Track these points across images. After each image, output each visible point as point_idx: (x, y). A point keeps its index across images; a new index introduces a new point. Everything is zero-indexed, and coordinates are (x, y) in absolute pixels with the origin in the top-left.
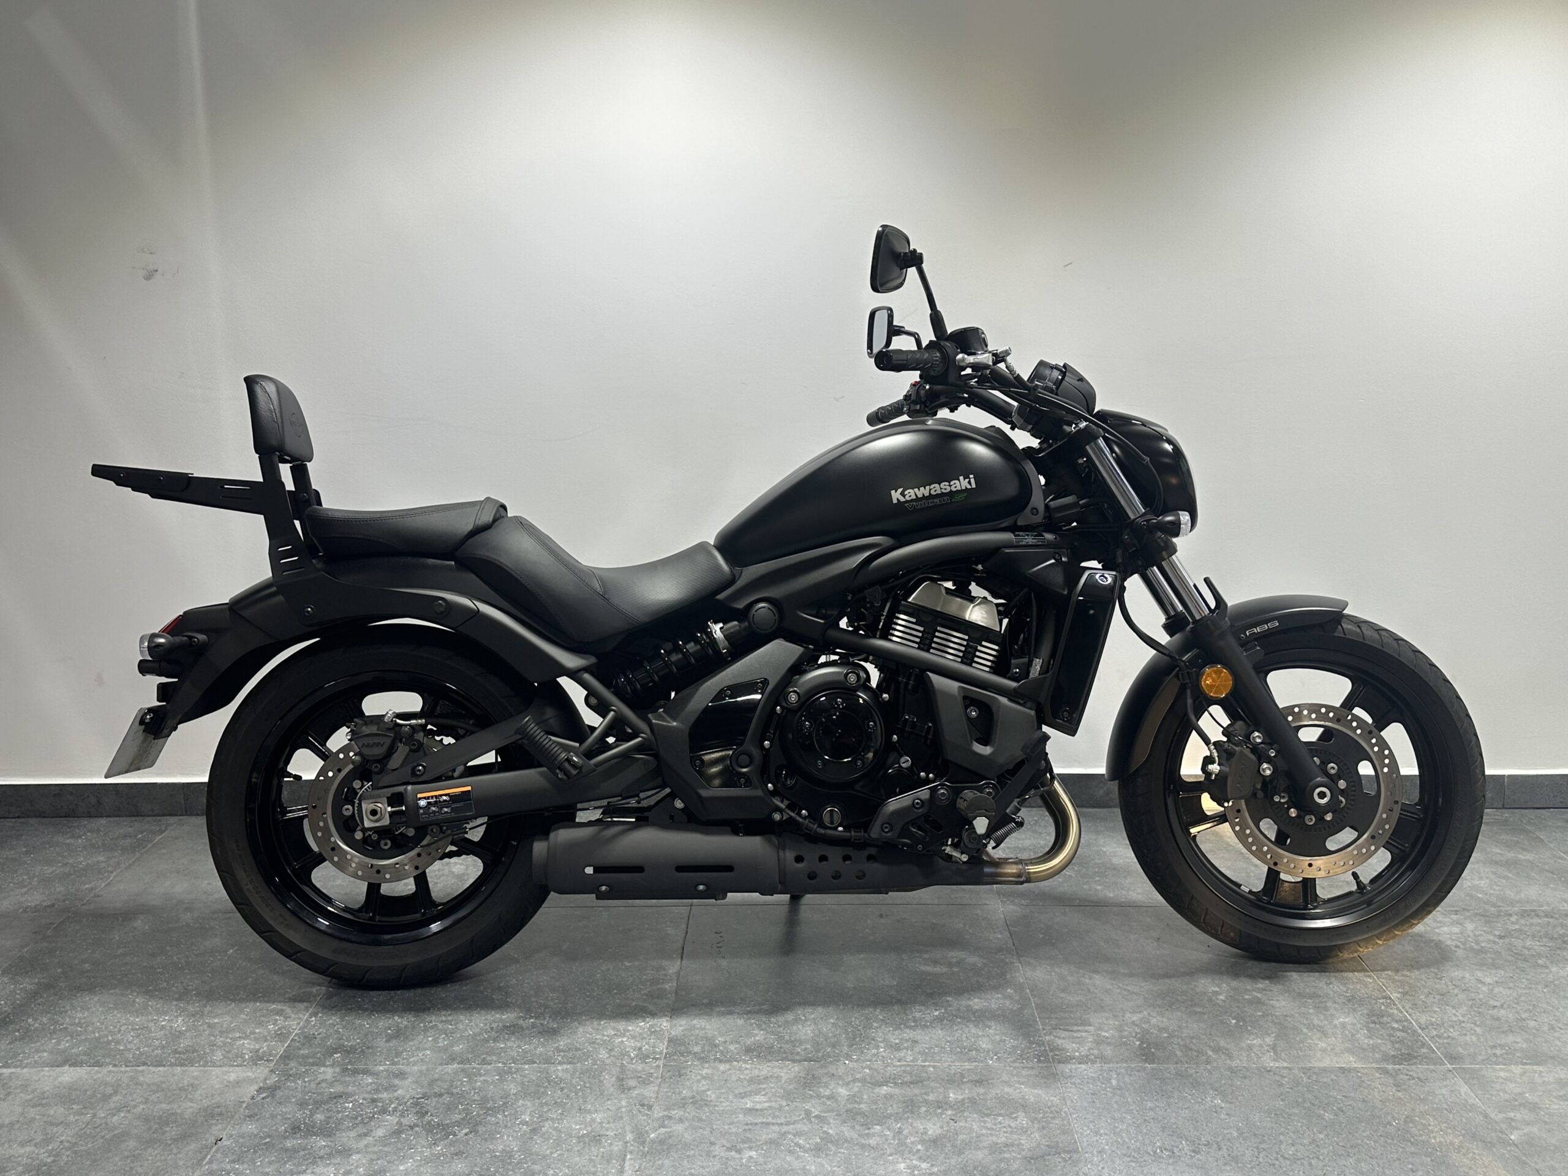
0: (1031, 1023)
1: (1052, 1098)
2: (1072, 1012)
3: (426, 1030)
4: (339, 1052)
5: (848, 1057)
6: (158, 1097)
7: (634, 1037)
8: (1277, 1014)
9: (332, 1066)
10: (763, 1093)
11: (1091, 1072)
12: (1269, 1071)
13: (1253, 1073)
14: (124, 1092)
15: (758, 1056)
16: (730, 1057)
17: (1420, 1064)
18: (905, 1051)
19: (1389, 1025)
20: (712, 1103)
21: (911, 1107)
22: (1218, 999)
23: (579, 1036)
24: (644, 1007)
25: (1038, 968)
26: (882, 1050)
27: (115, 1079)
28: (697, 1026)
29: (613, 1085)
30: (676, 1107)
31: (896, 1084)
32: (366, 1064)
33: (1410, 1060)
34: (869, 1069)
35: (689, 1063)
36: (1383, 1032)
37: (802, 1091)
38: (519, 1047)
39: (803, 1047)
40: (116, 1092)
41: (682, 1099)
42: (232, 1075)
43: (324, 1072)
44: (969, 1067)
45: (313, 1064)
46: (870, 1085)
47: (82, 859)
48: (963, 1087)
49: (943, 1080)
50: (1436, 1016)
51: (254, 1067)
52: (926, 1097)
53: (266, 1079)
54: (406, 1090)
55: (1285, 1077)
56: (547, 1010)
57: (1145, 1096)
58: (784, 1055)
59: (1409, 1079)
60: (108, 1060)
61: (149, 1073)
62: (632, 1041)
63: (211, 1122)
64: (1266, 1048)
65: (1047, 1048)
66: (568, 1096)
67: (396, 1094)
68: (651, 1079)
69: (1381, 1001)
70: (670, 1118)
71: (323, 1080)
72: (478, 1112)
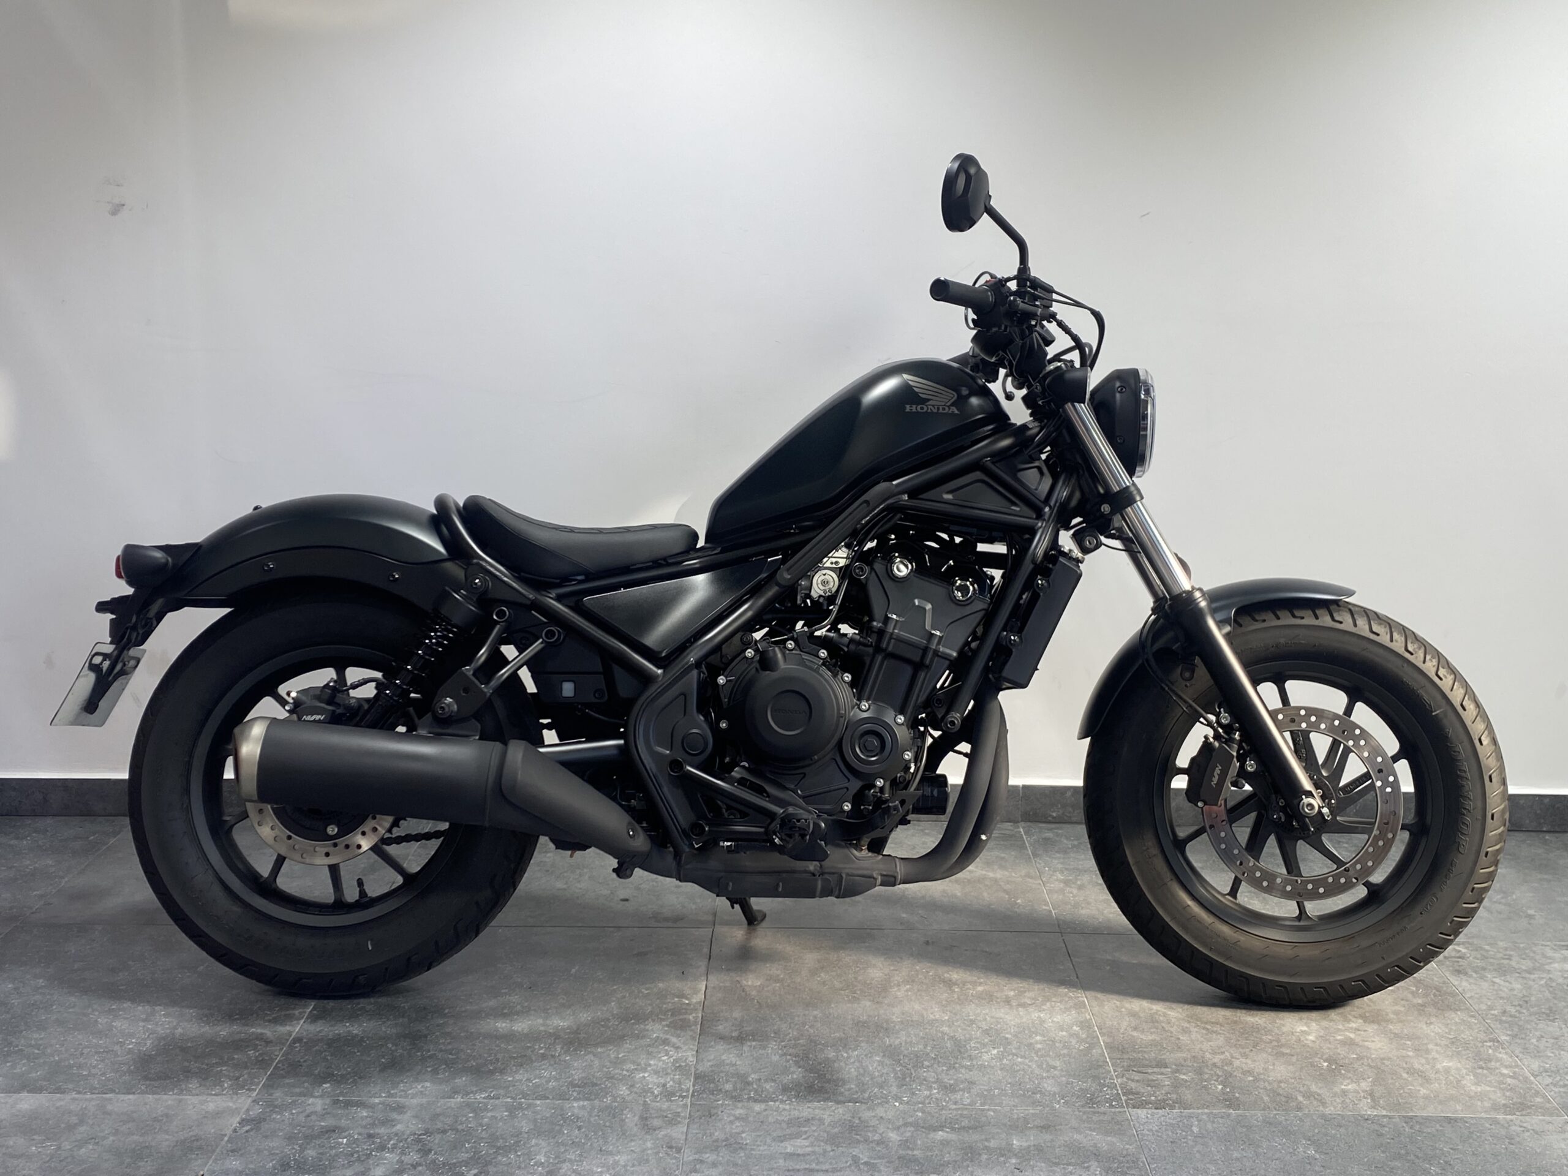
0: (1100, 1063)
1: (1127, 1146)
2: (1145, 1052)
3: (423, 1059)
4: (328, 1082)
5: (897, 1098)
6: (129, 1128)
7: (656, 1072)
8: (1373, 1056)
9: (321, 1096)
10: (804, 1137)
11: (1169, 1118)
12: (1367, 1119)
13: (1349, 1122)
14: (91, 1122)
15: (797, 1096)
16: (766, 1096)
17: (1534, 1115)
18: (961, 1093)
19: (1497, 1071)
20: (748, 1147)
21: (971, 1154)
22: (1307, 1040)
23: (596, 1070)
24: (667, 1039)
25: (1106, 1003)
26: (935, 1091)
27: (79, 1107)
28: (728, 1062)
29: (636, 1125)
30: (708, 1150)
31: (953, 1129)
32: (360, 1096)
33: (1523, 1110)
34: (922, 1113)
35: (720, 1102)
36: (1491, 1078)
37: (848, 1135)
38: (529, 1080)
39: (847, 1087)
40: (82, 1122)
41: (714, 1141)
42: (211, 1104)
43: (313, 1104)
44: (1031, 1111)
45: (301, 1094)
46: (924, 1130)
47: (28, 862)
48: (1027, 1133)
49: (1005, 1125)
50: (1551, 1062)
51: (235, 1096)
52: (986, 1144)
53: (248, 1110)
54: (406, 1124)
55: (1384, 1126)
56: (557, 1041)
57: (1231, 1145)
58: (826, 1096)
59: (1523, 1131)
60: (70, 1086)
61: (117, 1101)
62: (655, 1077)
63: (190, 1156)
64: (1362, 1094)
65: (1120, 1092)
66: (586, 1136)
67: (394, 1130)
68: (679, 1119)
69: (1488, 1044)
70: (702, 1162)
71: (315, 1113)
72: (487, 1150)
